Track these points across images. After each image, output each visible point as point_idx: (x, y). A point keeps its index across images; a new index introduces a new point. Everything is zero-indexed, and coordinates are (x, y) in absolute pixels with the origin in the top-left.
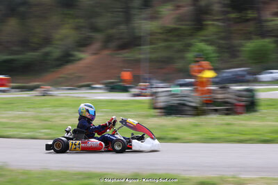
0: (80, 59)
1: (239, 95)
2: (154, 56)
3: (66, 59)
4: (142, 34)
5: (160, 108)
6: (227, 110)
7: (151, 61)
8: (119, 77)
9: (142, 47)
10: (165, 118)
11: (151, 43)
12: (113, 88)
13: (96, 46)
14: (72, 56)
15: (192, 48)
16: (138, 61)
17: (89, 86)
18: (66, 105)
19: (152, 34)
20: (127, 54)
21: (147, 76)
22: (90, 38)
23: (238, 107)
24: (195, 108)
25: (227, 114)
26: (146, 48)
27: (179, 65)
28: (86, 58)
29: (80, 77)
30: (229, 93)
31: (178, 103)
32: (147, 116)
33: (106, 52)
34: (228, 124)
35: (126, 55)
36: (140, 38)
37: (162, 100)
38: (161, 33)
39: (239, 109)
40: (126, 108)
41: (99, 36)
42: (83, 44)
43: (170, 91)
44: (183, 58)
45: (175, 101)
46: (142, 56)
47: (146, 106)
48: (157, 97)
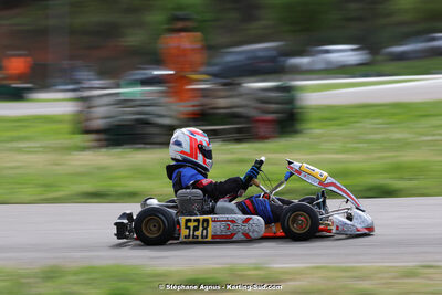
1: (262, 98)
6: (239, 131)
10: (104, 150)
16: (41, 33)
21: (66, 63)
25: (239, 141)
27: (134, 39)
30: (240, 95)
31: (138, 121)
37: (102, 114)
39: (263, 130)
40: (22, 133)
43: (118, 94)
45: (128, 115)
47: (66, 127)
48: (89, 108)
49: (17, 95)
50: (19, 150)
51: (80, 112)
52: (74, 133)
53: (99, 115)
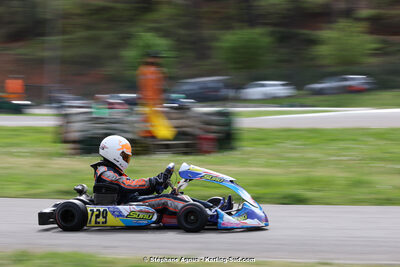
1: (206, 121)
2: (68, 53)
4: (48, 16)
5: (74, 142)
6: (187, 146)
7: (64, 61)
9: (47, 38)
10: (78, 157)
11: (64, 32)
16: (40, 62)
19: (66, 16)
20: (22, 50)
23: (204, 142)
25: (186, 153)
26: (54, 39)
27: (110, 69)
30: (188, 118)
32: (50, 155)
36: (44, 22)
37: (77, 129)
38: (80, 15)
39: (206, 146)
40: (15, 141)
43: (90, 113)
44: (116, 58)
45: (98, 130)
46: (47, 54)
47: (49, 137)
48: (68, 123)
50: (11, 154)
51: (61, 126)
52: (55, 142)
53: (75, 129)
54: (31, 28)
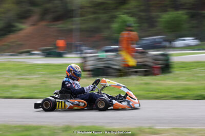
0: (21, 29)
1: (155, 58)
2: (84, 26)
3: (9, 29)
4: (74, 8)
5: (89, 71)
6: (146, 71)
7: (81, 30)
8: (55, 44)
9: (73, 19)
11: (82, 16)
12: (49, 54)
13: (35, 18)
14: (14, 26)
15: (116, 20)
16: (71, 31)
17: (29, 53)
18: (8, 69)
19: (82, 8)
21: (78, 43)
22: (29, 11)
23: (155, 69)
24: (119, 70)
25: (145, 75)
26: (77, 20)
27: (106, 34)
28: (26, 28)
29: (21, 44)
30: (147, 57)
31: (105, 67)
33: (44, 23)
34: (146, 84)
35: (60, 26)
36: (72, 11)
37: (90, 64)
38: (90, 7)
39: (156, 71)
40: (60, 71)
41: (37, 10)
42: (23, 16)
43: (98, 56)
44: (109, 28)
45: (101, 65)
46: (74, 27)
48: (86, 61)
49: (60, 55)
51: (83, 63)
53: (89, 64)
54: (65, 14)
